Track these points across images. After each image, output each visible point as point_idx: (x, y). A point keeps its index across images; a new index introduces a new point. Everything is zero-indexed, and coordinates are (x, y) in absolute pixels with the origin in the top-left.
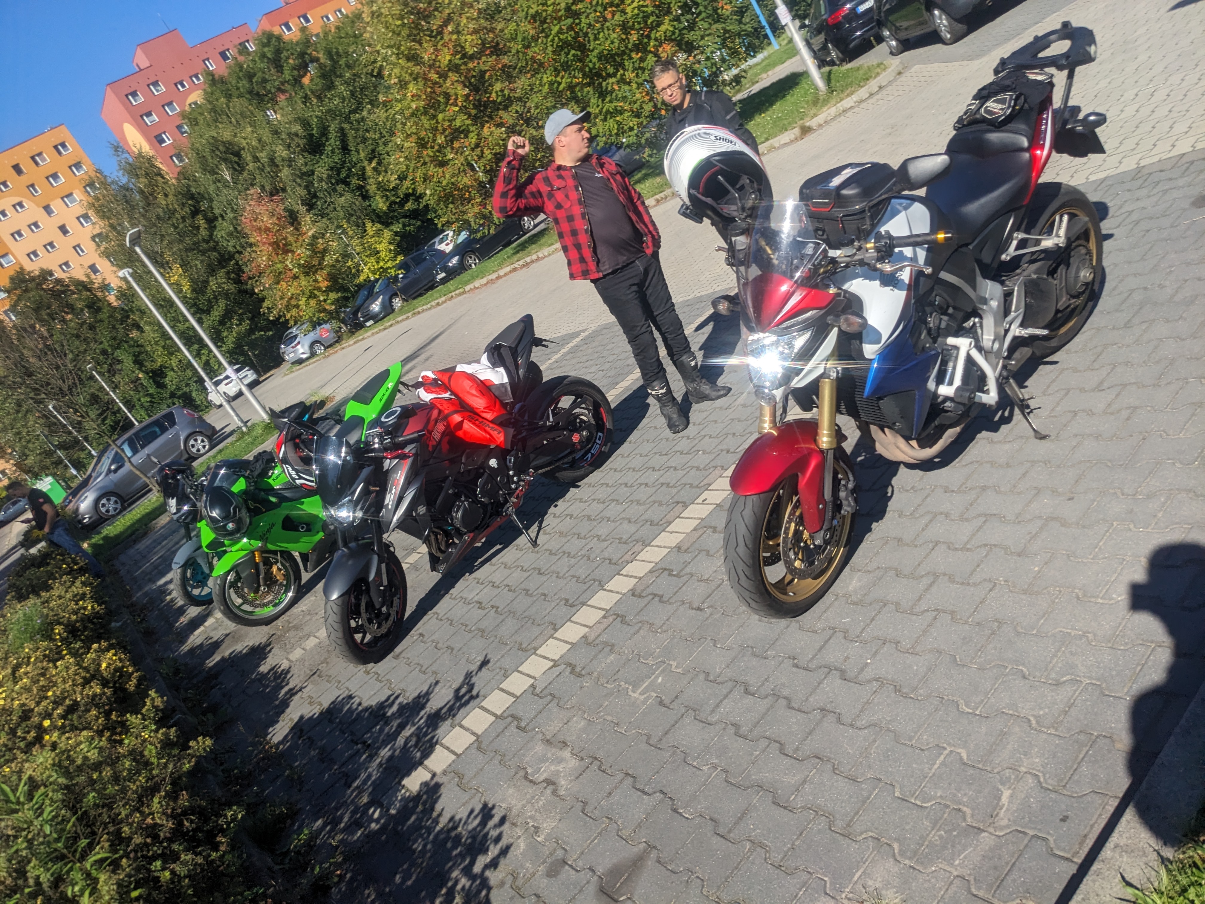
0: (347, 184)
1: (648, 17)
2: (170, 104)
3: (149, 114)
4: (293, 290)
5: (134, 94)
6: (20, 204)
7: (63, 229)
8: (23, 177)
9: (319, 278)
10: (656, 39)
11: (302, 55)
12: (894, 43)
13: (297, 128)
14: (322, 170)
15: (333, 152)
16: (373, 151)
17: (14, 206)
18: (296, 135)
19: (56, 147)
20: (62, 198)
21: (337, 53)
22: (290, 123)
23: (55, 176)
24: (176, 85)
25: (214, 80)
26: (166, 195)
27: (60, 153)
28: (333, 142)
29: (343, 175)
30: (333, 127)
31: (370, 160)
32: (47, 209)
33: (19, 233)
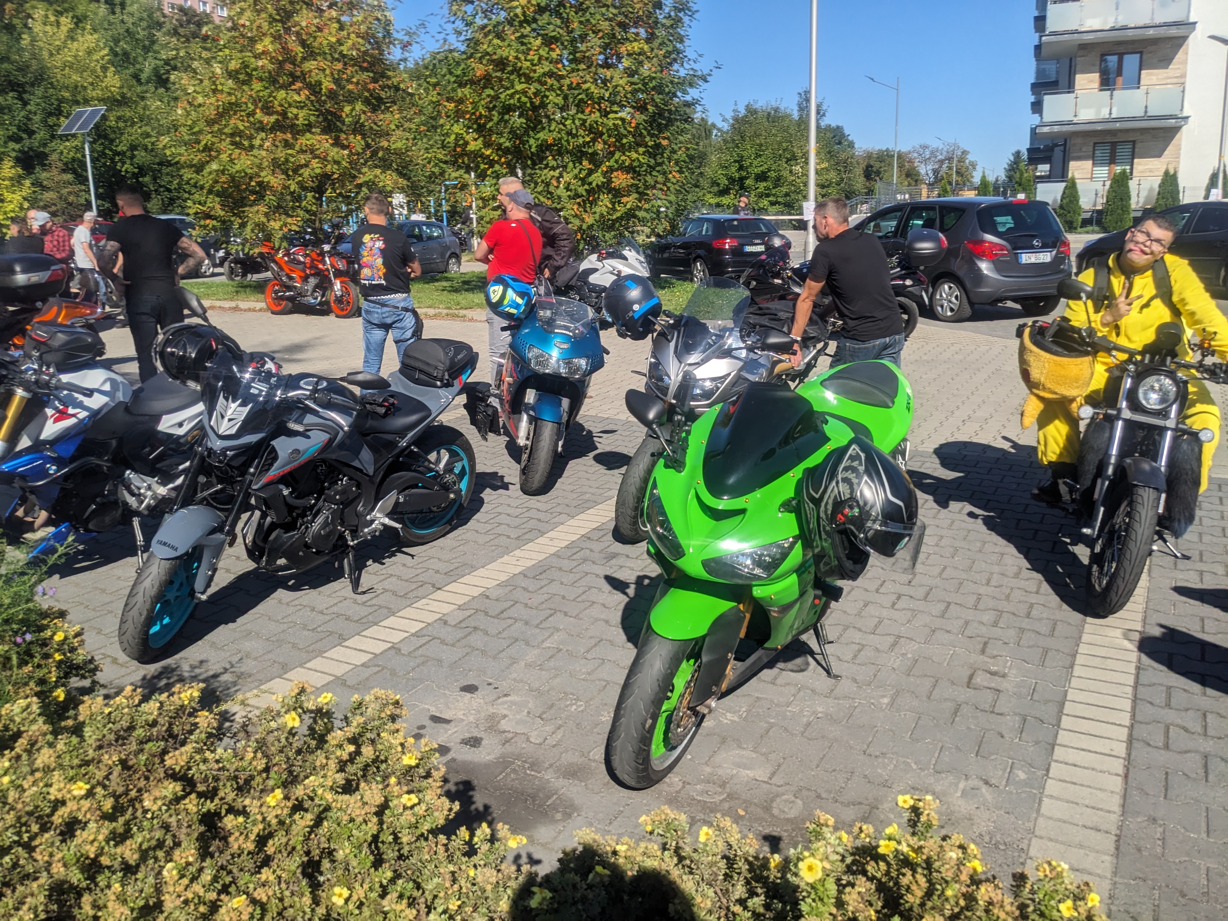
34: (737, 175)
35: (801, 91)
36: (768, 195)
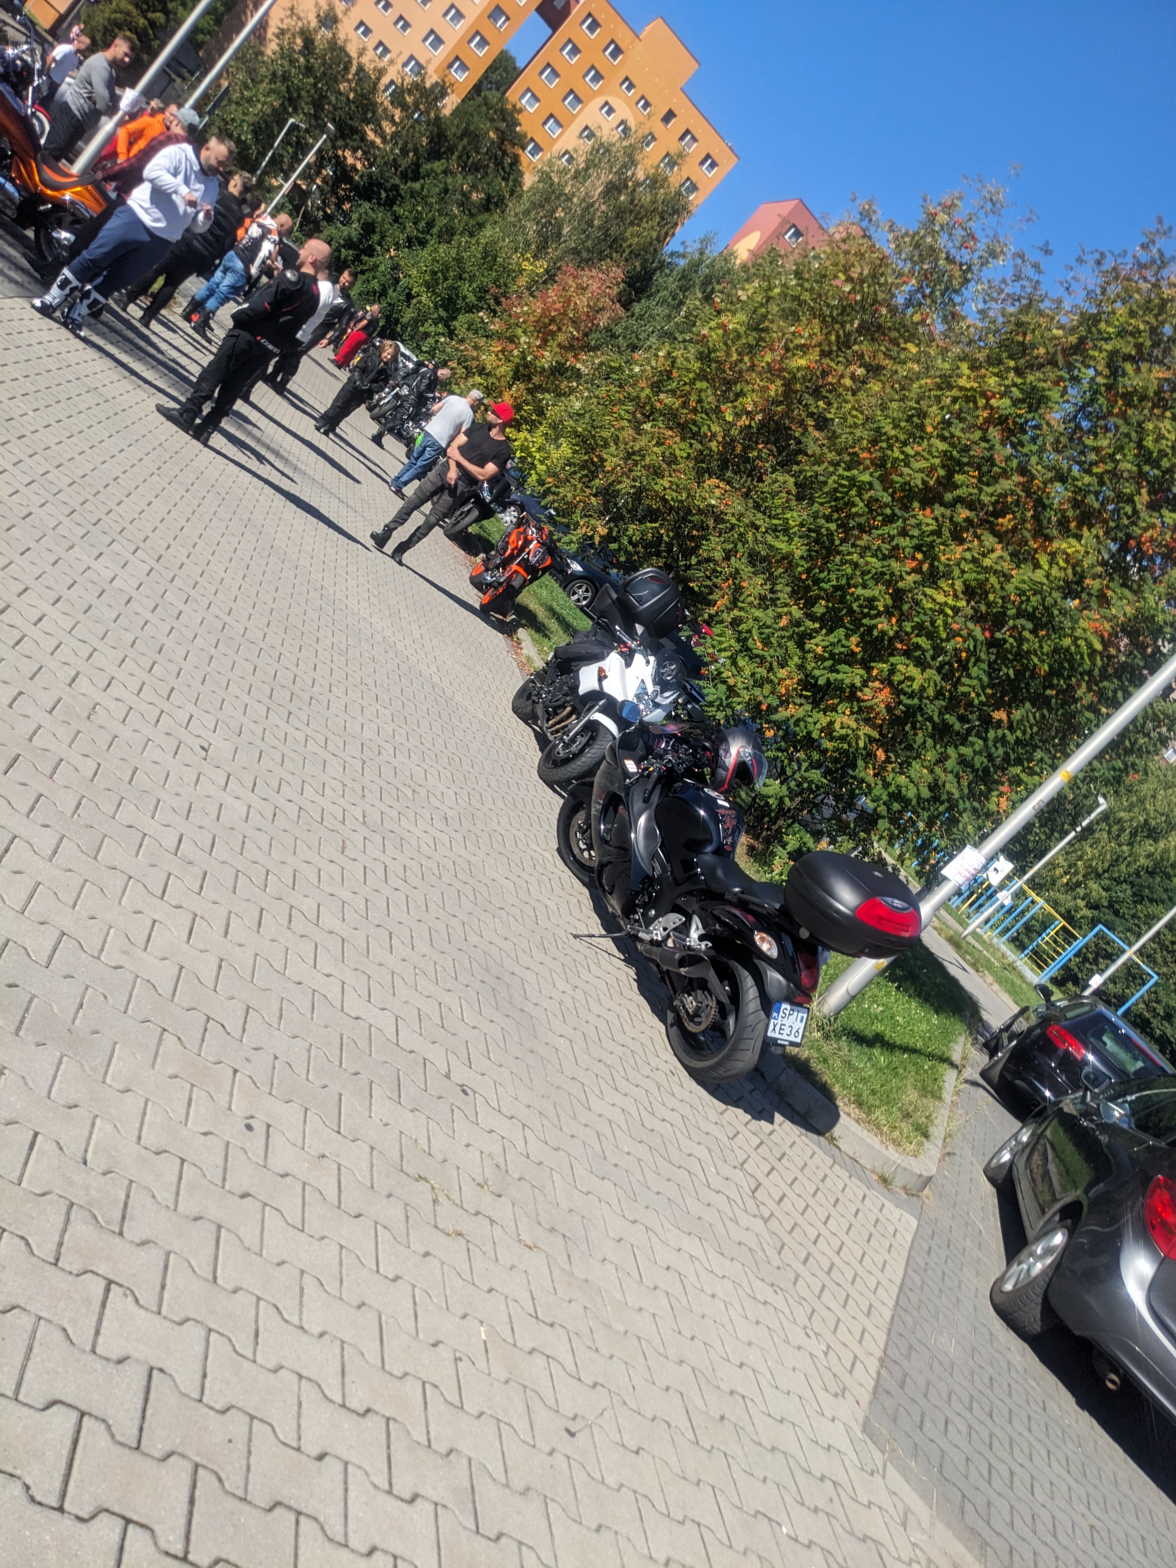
5: (798, 234)
8: (661, 125)
19: (708, 156)
27: (702, 163)
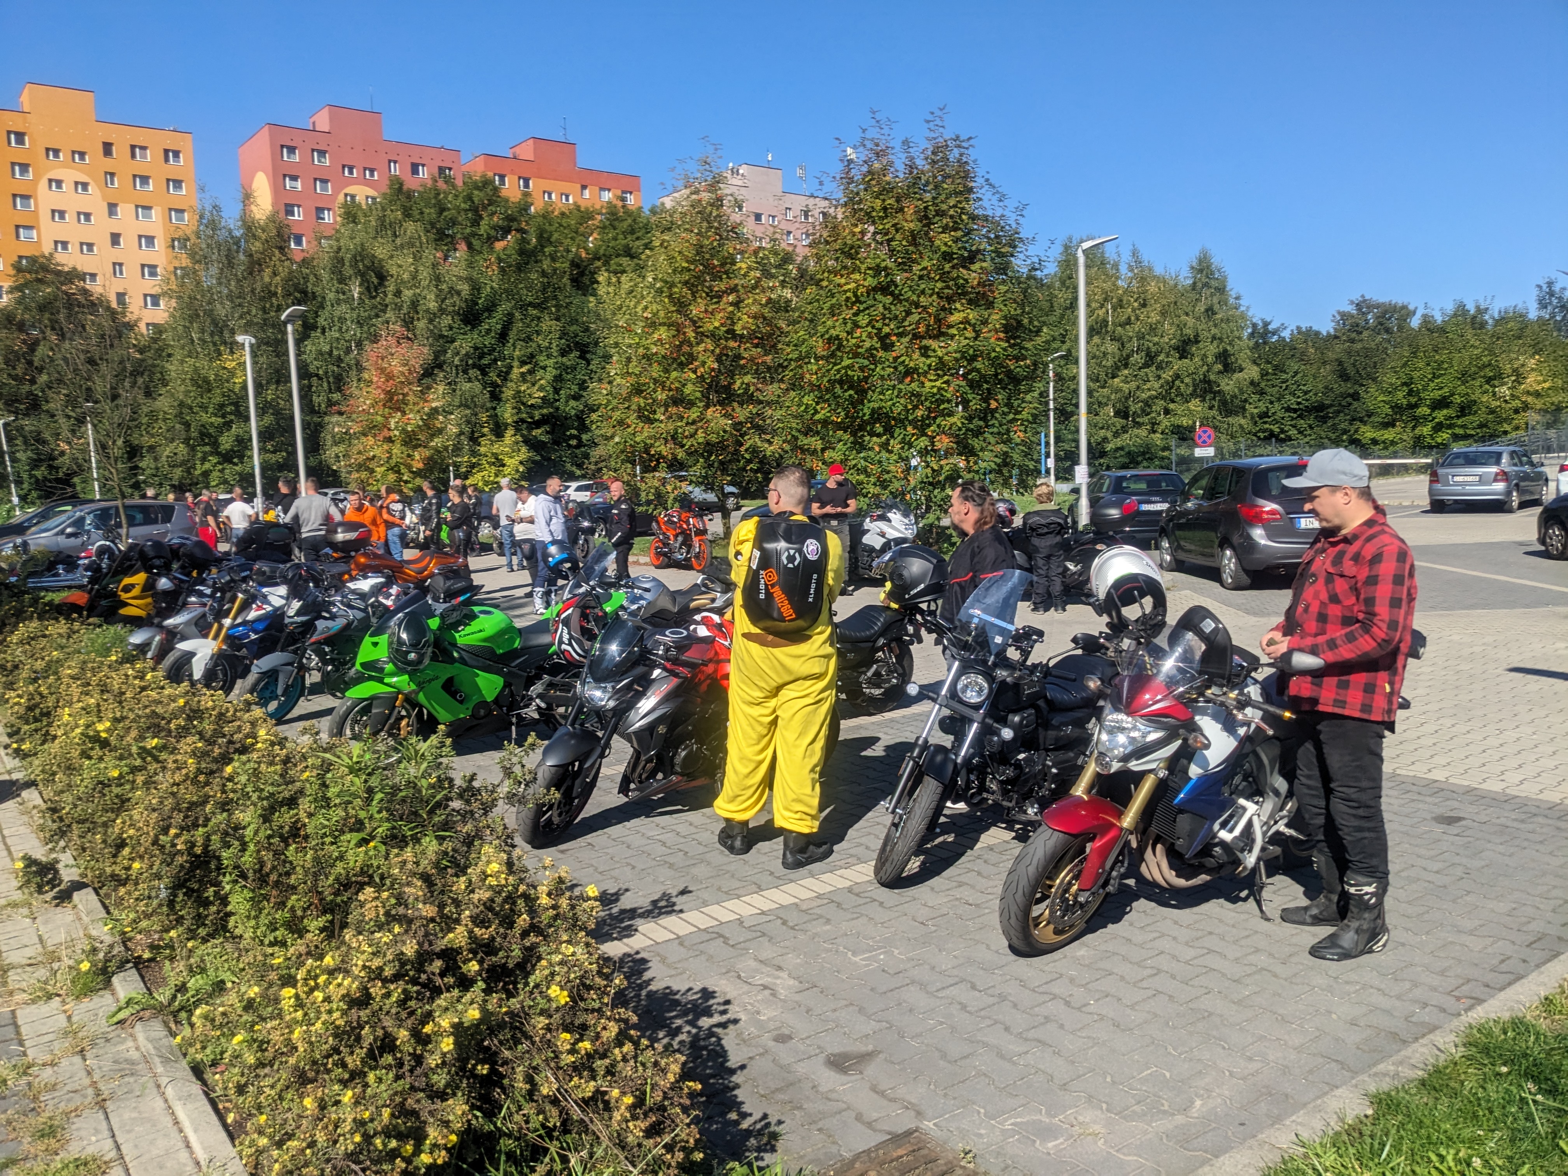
0: (484, 373)
1: (943, 402)
2: (324, 181)
3: (294, 178)
4: (377, 452)
5: (292, 150)
6: (85, 186)
7: (115, 239)
8: (108, 160)
9: (417, 456)
10: (939, 426)
11: (510, 219)
12: (1168, 558)
13: (465, 288)
14: (465, 344)
15: (488, 331)
16: (532, 356)
17: (76, 183)
18: (458, 293)
19: (166, 152)
20: (137, 206)
21: (548, 240)
22: (460, 278)
23: (145, 180)
24: (344, 167)
25: (398, 189)
26: (275, 274)
27: (167, 160)
28: (494, 322)
29: (485, 361)
30: (505, 307)
31: (523, 363)
32: (112, 208)
33: (62, 214)
34: (1405, 402)
35: (1542, 282)
36: (1450, 427)
